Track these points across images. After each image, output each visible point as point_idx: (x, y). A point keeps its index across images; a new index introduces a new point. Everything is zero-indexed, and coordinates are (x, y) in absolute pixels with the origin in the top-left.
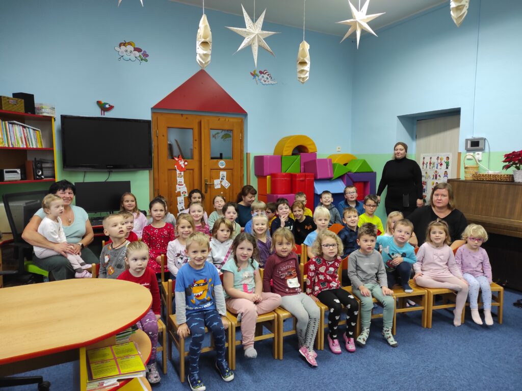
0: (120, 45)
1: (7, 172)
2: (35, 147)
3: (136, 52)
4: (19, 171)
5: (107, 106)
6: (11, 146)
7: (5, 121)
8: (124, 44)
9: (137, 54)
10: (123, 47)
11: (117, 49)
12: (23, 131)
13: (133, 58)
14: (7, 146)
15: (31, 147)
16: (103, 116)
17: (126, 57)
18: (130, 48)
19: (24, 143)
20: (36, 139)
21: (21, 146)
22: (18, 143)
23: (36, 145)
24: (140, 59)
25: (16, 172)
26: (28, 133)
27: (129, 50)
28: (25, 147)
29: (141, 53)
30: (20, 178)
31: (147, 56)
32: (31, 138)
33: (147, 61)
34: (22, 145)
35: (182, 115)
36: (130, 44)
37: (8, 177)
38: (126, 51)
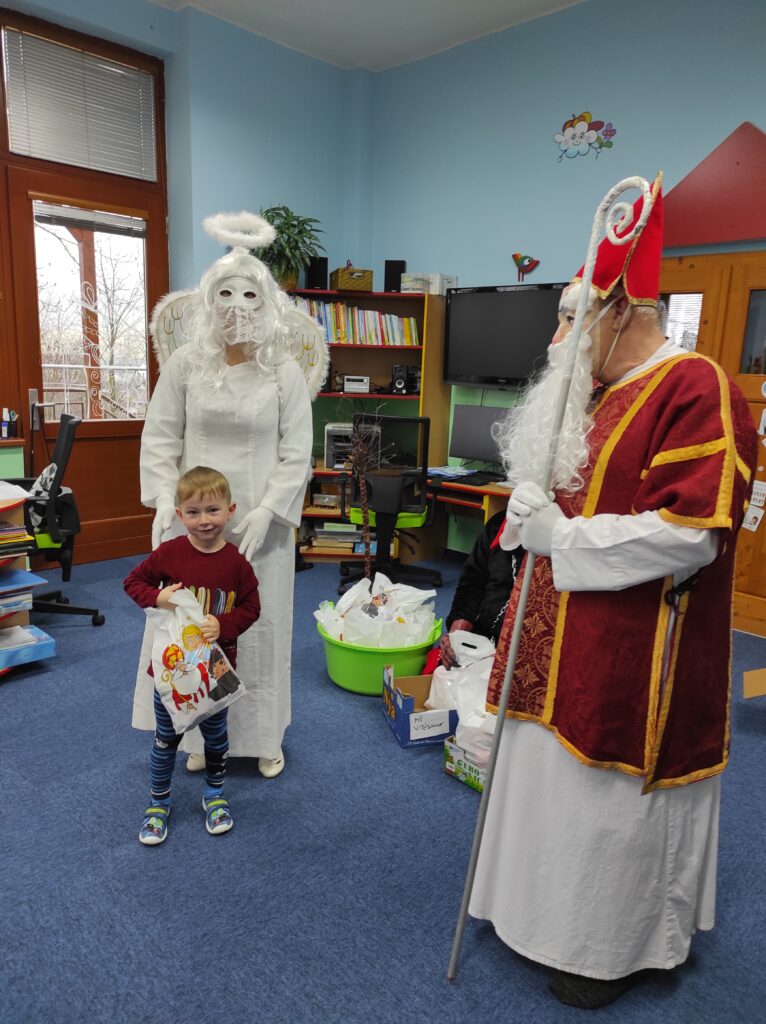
0: (564, 130)
1: (348, 380)
2: (398, 343)
3: (593, 133)
4: (366, 379)
5: (526, 262)
6: (358, 343)
7: (352, 306)
8: (571, 124)
9: (593, 134)
10: (570, 131)
11: (559, 138)
12: (380, 319)
13: (584, 147)
14: (351, 342)
15: (392, 343)
16: (521, 283)
17: (572, 150)
18: (582, 126)
19: (380, 339)
20: (402, 333)
21: (375, 344)
22: (370, 338)
23: (401, 340)
24: (596, 145)
25: (362, 381)
26: (388, 323)
27: (578, 134)
28: (380, 344)
29: (600, 131)
30: (367, 391)
31: (611, 132)
32: (393, 331)
33: (610, 145)
34: (375, 342)
35: (681, 259)
36: (582, 118)
37: (351, 387)
38: (574, 137)
